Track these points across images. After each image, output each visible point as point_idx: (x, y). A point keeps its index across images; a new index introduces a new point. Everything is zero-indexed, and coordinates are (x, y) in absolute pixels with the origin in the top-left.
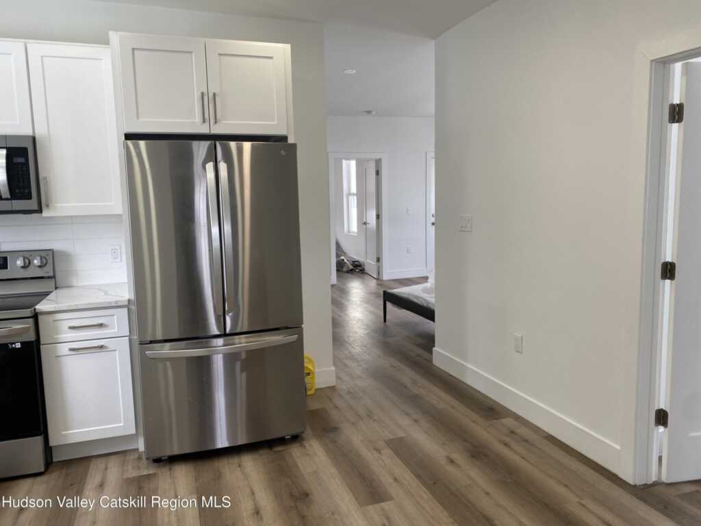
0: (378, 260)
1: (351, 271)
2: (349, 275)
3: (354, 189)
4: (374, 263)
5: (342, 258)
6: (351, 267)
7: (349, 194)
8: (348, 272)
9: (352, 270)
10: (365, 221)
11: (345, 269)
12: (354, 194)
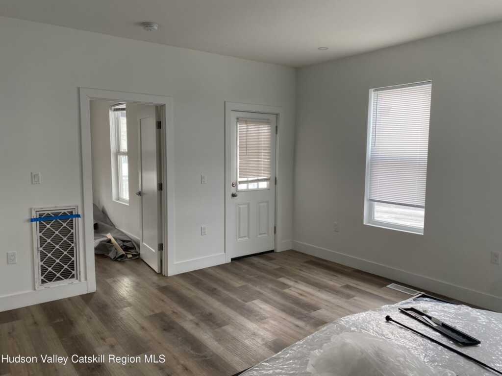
0: (161, 247)
1: (120, 259)
2: (118, 266)
3: (124, 147)
4: (154, 250)
5: (109, 236)
6: (122, 252)
7: (118, 153)
8: (115, 260)
9: (122, 256)
10: (140, 190)
11: (112, 255)
12: (124, 154)
